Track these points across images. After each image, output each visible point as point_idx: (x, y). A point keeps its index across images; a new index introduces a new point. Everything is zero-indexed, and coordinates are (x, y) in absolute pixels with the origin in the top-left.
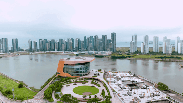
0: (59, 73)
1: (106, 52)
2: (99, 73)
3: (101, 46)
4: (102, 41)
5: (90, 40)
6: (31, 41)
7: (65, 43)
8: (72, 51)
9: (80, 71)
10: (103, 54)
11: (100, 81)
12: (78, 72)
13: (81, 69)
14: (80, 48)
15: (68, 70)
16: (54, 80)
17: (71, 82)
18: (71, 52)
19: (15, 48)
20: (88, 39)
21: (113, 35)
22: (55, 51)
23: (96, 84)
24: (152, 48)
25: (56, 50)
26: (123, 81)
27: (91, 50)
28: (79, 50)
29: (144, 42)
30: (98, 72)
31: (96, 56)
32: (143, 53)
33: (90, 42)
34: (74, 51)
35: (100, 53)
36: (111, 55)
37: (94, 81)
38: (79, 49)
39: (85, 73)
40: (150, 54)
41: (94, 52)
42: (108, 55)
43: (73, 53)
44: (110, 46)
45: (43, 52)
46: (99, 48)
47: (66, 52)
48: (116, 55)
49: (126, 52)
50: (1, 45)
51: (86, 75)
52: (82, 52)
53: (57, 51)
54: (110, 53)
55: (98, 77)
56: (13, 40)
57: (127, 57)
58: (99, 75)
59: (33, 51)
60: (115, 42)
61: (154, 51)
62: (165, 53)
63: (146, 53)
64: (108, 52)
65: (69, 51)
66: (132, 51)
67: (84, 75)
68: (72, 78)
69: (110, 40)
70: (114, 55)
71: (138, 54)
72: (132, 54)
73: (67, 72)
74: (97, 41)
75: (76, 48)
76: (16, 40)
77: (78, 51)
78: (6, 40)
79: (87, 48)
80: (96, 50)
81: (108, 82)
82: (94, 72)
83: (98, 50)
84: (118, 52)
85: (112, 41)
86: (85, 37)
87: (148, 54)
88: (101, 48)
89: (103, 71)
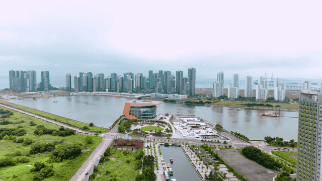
0: (125, 116)
1: (179, 95)
2: (166, 117)
3: (174, 86)
4: (175, 80)
5: (158, 78)
6: (70, 76)
7: (120, 80)
8: (131, 93)
9: (146, 114)
10: (175, 99)
11: (166, 124)
12: (145, 115)
13: (147, 112)
14: (144, 88)
15: (134, 113)
16: (121, 121)
17: (138, 124)
18: (129, 94)
19: (46, 85)
20: (156, 75)
21: (192, 72)
22: (105, 91)
23: (162, 125)
24: (243, 91)
25: (107, 90)
26: (188, 124)
27: (160, 91)
28: (141, 91)
29: (233, 83)
30: (164, 117)
31: (165, 101)
32: (230, 98)
33: (159, 80)
34: (133, 92)
35: (171, 96)
36: (185, 100)
37: (160, 124)
38: (141, 89)
39: (151, 117)
40: (239, 100)
41: (163, 95)
42: (181, 100)
43: (133, 96)
44: (187, 88)
45: (88, 93)
46: (170, 89)
47: (122, 93)
48: (193, 100)
49: (208, 96)
50: (28, 80)
51: (153, 118)
52: (147, 95)
53: (109, 91)
54: (185, 97)
55: (164, 120)
56: (42, 73)
57: (206, 102)
58: (165, 118)
59: (74, 91)
60: (193, 81)
61: (246, 96)
62: (259, 100)
63: (233, 99)
64: (182, 95)
65: (126, 92)
66: (216, 95)
67: (150, 118)
68: (139, 121)
69: (186, 79)
70: (190, 100)
71: (222, 100)
72: (215, 99)
73: (133, 115)
74: (168, 79)
75: (137, 87)
76: (48, 73)
77: (140, 93)
78: (34, 73)
79: (152, 89)
80: (166, 92)
81: (172, 124)
82: (161, 116)
83: (170, 92)
84: (197, 95)
85: (189, 80)
86: (151, 72)
87: (236, 100)
88: (173, 89)
89: (170, 116)
